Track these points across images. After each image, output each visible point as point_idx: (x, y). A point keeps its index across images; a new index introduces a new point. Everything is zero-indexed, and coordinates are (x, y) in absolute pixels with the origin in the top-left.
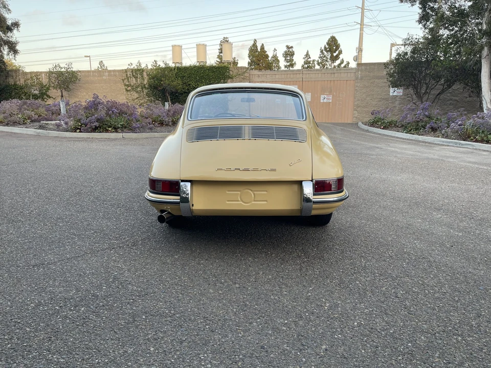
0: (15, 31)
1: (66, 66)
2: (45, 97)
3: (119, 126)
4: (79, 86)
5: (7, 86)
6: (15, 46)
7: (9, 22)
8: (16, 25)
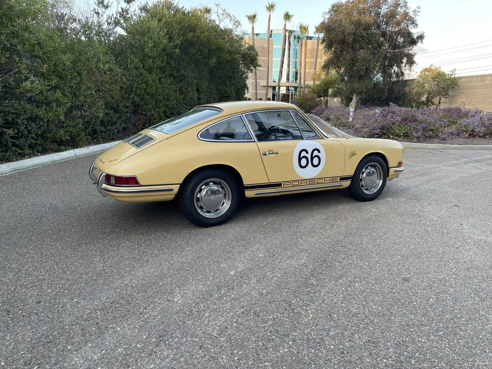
0: (419, 44)
1: (450, 73)
2: (430, 104)
3: (401, 134)
4: (461, 92)
5: (403, 94)
6: (412, 59)
7: (415, 36)
8: (421, 37)
